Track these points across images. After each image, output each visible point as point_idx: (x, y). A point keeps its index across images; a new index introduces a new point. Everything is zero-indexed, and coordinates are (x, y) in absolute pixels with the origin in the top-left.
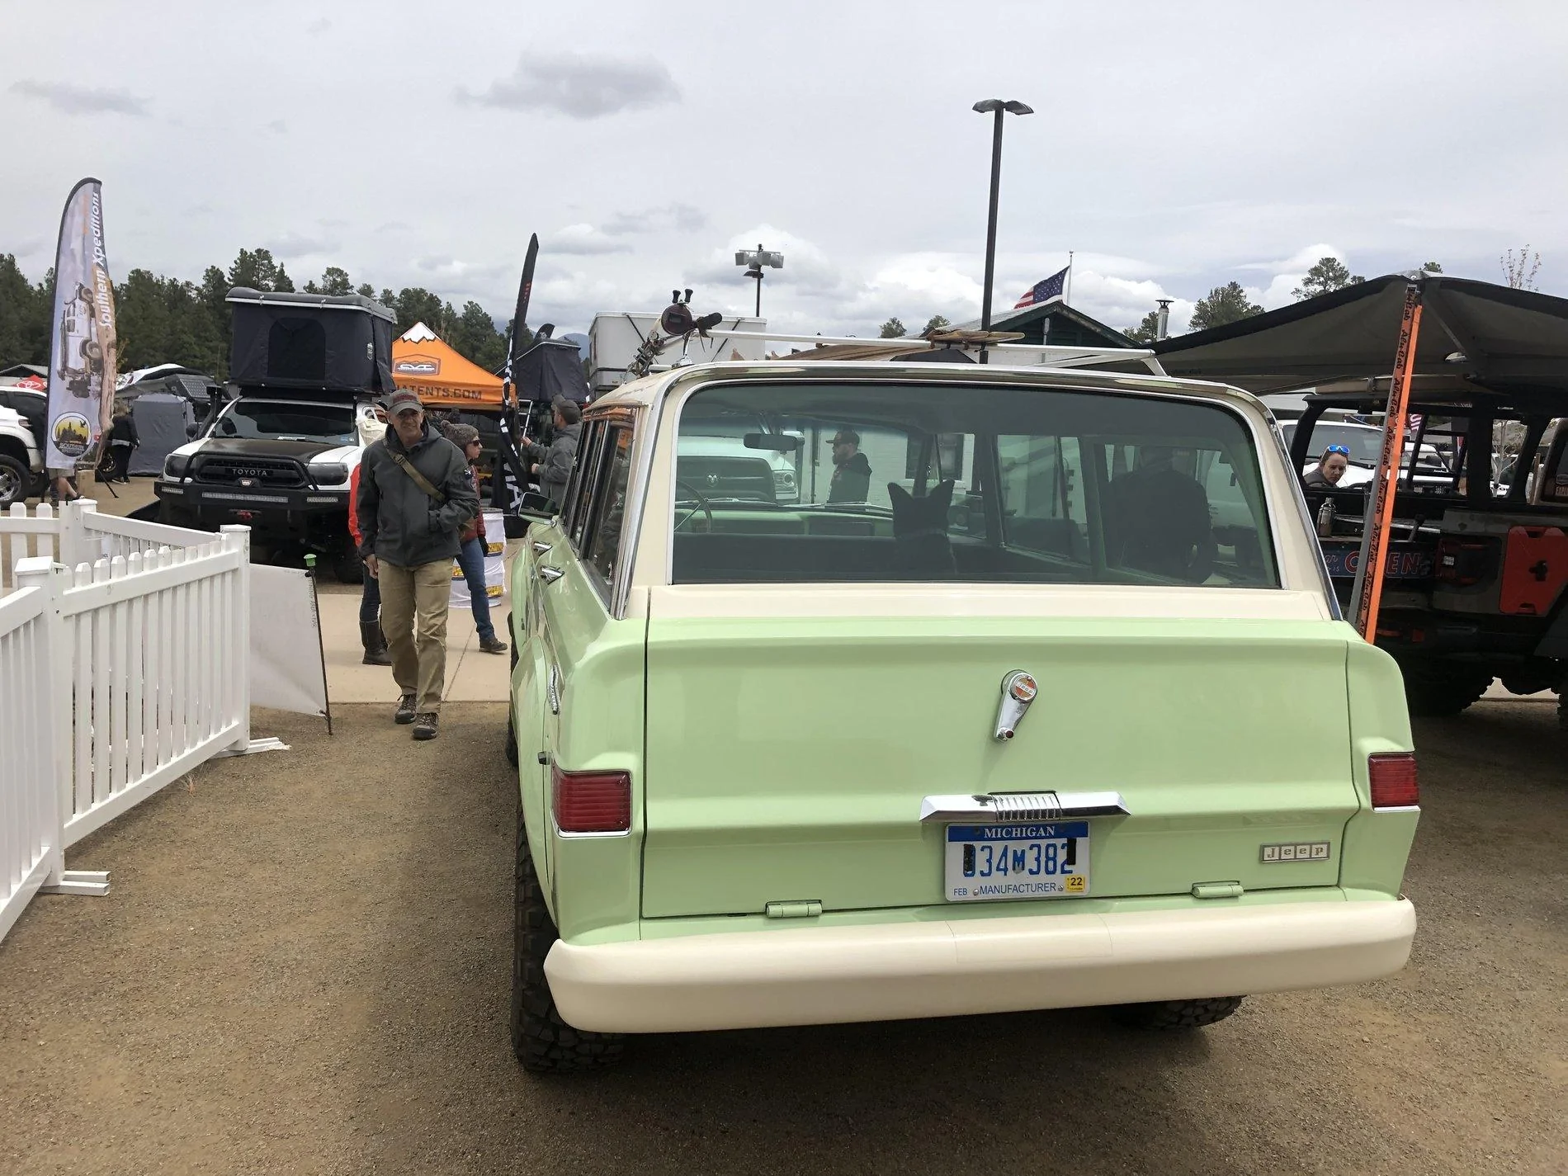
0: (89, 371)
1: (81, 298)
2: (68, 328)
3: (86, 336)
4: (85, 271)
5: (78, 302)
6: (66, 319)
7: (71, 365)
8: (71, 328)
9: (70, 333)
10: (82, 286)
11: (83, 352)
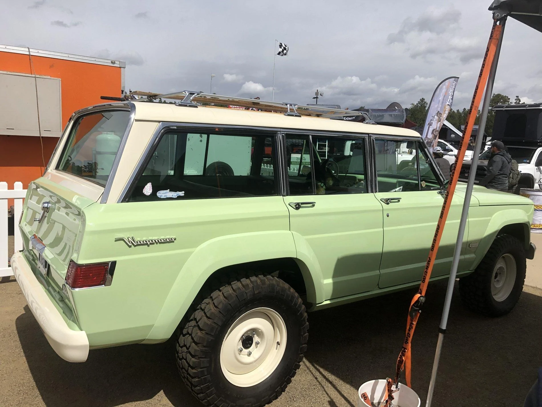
0: (433, 139)
1: (437, 116)
2: (430, 124)
3: (435, 128)
4: (441, 107)
5: (436, 117)
6: (431, 122)
7: (428, 137)
8: (431, 125)
9: (431, 127)
10: (439, 112)
11: (432, 133)
